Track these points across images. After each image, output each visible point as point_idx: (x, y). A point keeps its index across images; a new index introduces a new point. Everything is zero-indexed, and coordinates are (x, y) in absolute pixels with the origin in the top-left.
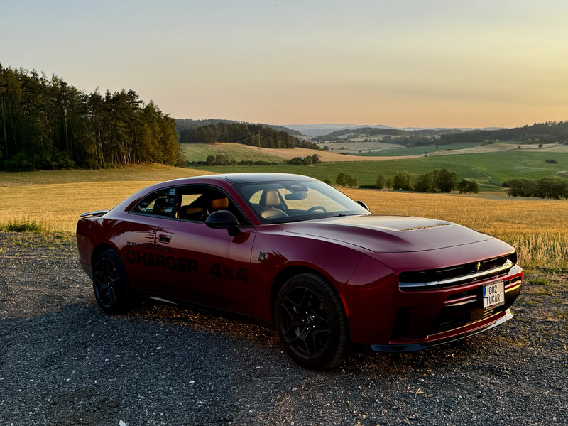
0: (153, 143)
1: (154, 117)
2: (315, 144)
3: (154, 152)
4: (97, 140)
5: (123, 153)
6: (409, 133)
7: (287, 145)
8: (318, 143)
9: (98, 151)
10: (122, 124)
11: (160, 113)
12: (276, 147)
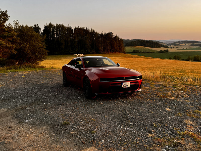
0: (116, 47)
3: (117, 49)
4: (102, 46)
5: (108, 50)
8: (169, 46)
9: (102, 49)
10: (108, 42)
11: (119, 38)
12: (155, 47)
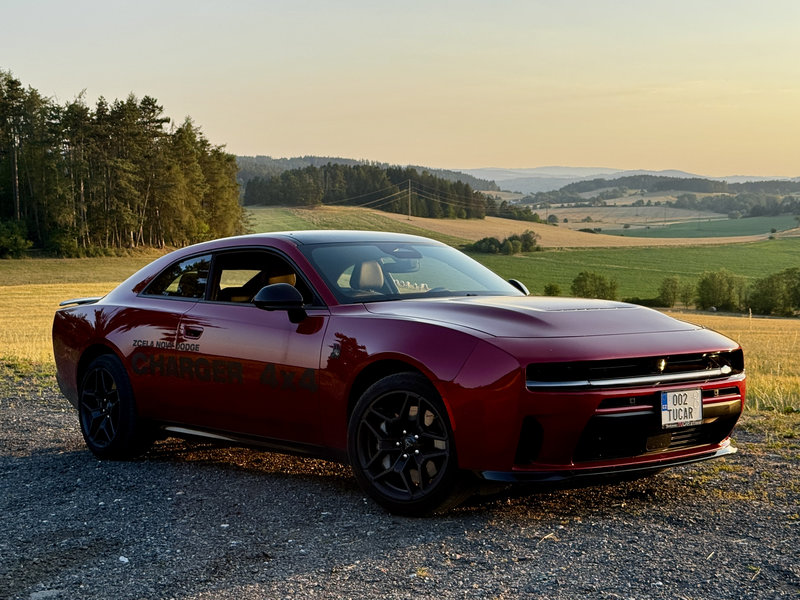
0: (188, 204)
1: (192, 152)
2: (528, 211)
3: (190, 223)
4: (78, 199)
5: (128, 226)
6: (736, 186)
7: (468, 211)
8: (535, 208)
9: (78, 220)
10: (128, 166)
11: (204, 143)
12: (446, 216)
